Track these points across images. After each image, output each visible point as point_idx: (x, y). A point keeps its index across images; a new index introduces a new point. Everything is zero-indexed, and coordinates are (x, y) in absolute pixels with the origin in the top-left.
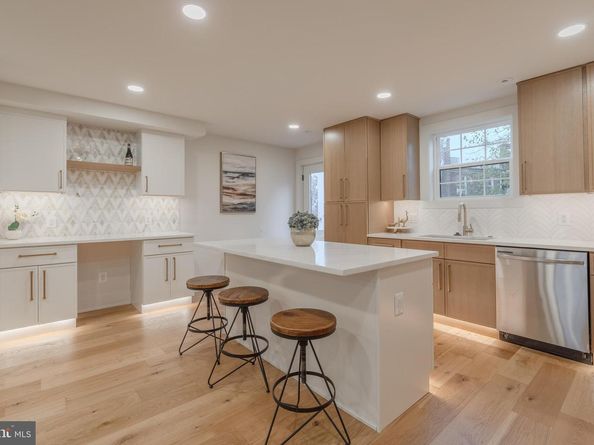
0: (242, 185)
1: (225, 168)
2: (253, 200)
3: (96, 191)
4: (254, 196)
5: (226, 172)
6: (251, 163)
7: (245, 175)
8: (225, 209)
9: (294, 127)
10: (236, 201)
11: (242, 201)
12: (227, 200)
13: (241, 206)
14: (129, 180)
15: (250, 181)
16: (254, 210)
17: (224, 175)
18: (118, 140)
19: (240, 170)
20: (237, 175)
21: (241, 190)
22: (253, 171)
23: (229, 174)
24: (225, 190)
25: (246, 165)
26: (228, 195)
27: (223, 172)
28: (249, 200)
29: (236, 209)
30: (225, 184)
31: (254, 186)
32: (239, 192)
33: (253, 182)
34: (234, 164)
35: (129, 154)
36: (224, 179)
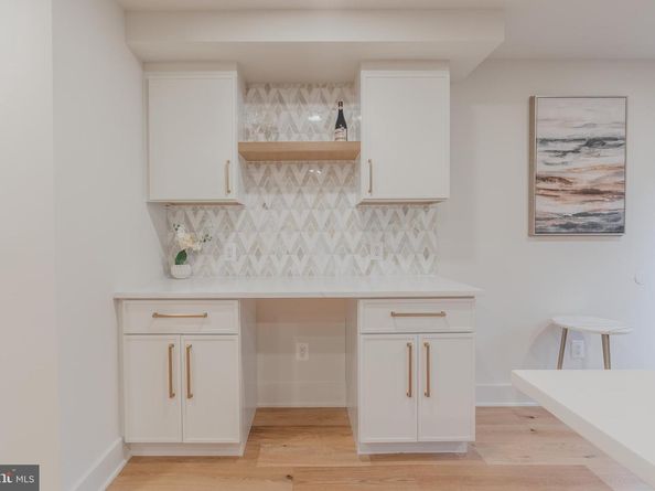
1: (541, 132)
2: (617, 205)
3: (290, 198)
4: (622, 195)
5: (544, 141)
6: (615, 111)
7: (595, 143)
8: (541, 228)
10: (571, 207)
11: (588, 207)
12: (545, 206)
13: (581, 221)
14: (342, 175)
15: (611, 157)
16: (621, 230)
17: (540, 148)
18: (324, 101)
19: (588, 133)
20: (574, 146)
21: (584, 181)
22: (619, 132)
23: (552, 146)
24: (540, 182)
25: (600, 120)
26: (552, 194)
27: (537, 142)
28: (607, 206)
29: (569, 228)
30: (541, 169)
31: (621, 170)
32: (580, 186)
33: (619, 160)
34: (565, 119)
35: (341, 122)
36: (540, 157)
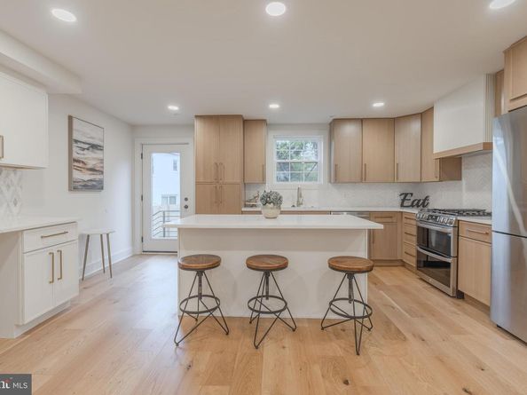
0: (91, 158)
1: (75, 136)
2: (101, 177)
4: (102, 173)
5: (76, 141)
6: (100, 134)
7: (94, 147)
8: (74, 186)
9: (174, 108)
10: (86, 176)
11: (92, 177)
12: (77, 175)
13: (89, 184)
15: (98, 154)
16: (102, 188)
17: (75, 144)
19: (91, 141)
20: (87, 146)
21: (91, 164)
22: (100, 143)
23: (80, 145)
24: (74, 162)
25: (95, 136)
26: (79, 169)
27: (72, 141)
28: (98, 177)
29: (85, 187)
30: (75, 156)
31: (102, 161)
32: (89, 166)
33: (101, 156)
34: (83, 132)
36: (74, 149)
